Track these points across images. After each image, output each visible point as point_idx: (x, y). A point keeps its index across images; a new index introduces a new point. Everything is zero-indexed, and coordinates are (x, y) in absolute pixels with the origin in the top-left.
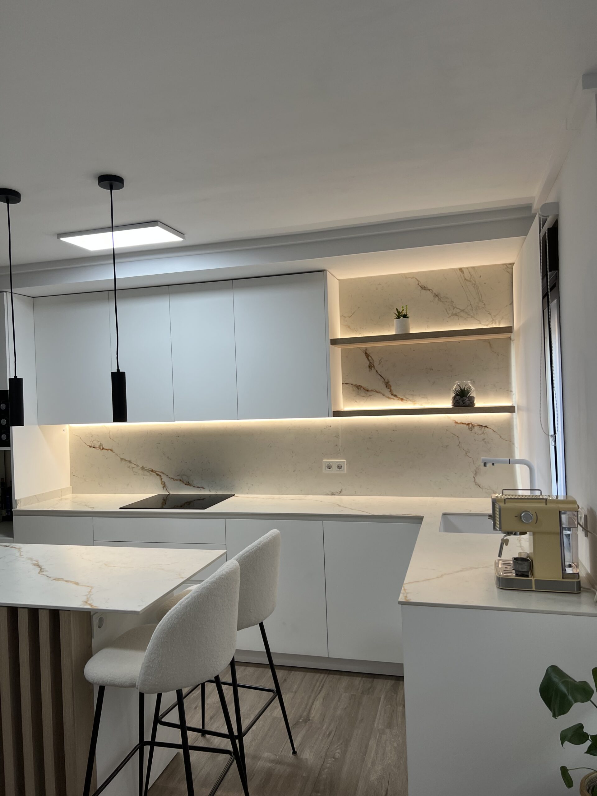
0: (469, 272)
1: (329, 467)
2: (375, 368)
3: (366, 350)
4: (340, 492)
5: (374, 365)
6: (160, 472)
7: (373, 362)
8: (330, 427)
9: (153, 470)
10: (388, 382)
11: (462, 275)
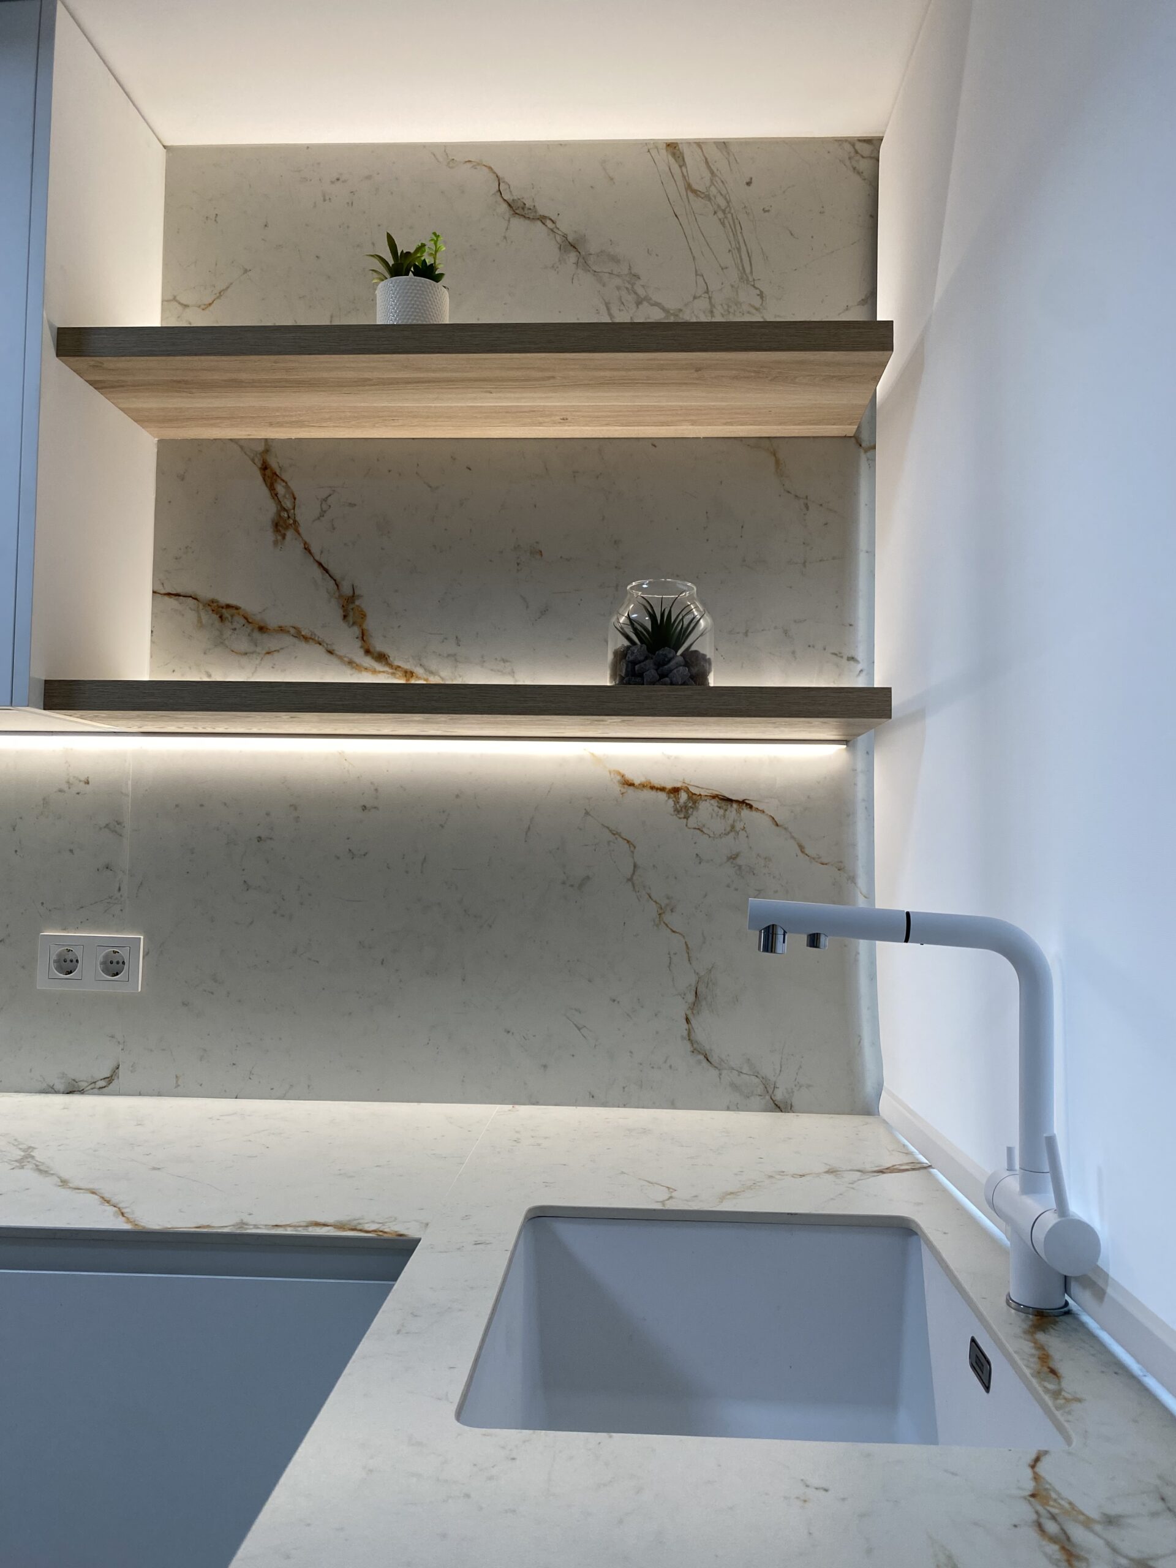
0: (707, 162)
1: (67, 965)
2: (299, 534)
3: (267, 451)
4: (110, 1080)
5: (297, 519)
7: (294, 509)
8: (87, 783)
10: (352, 598)
11: (675, 167)
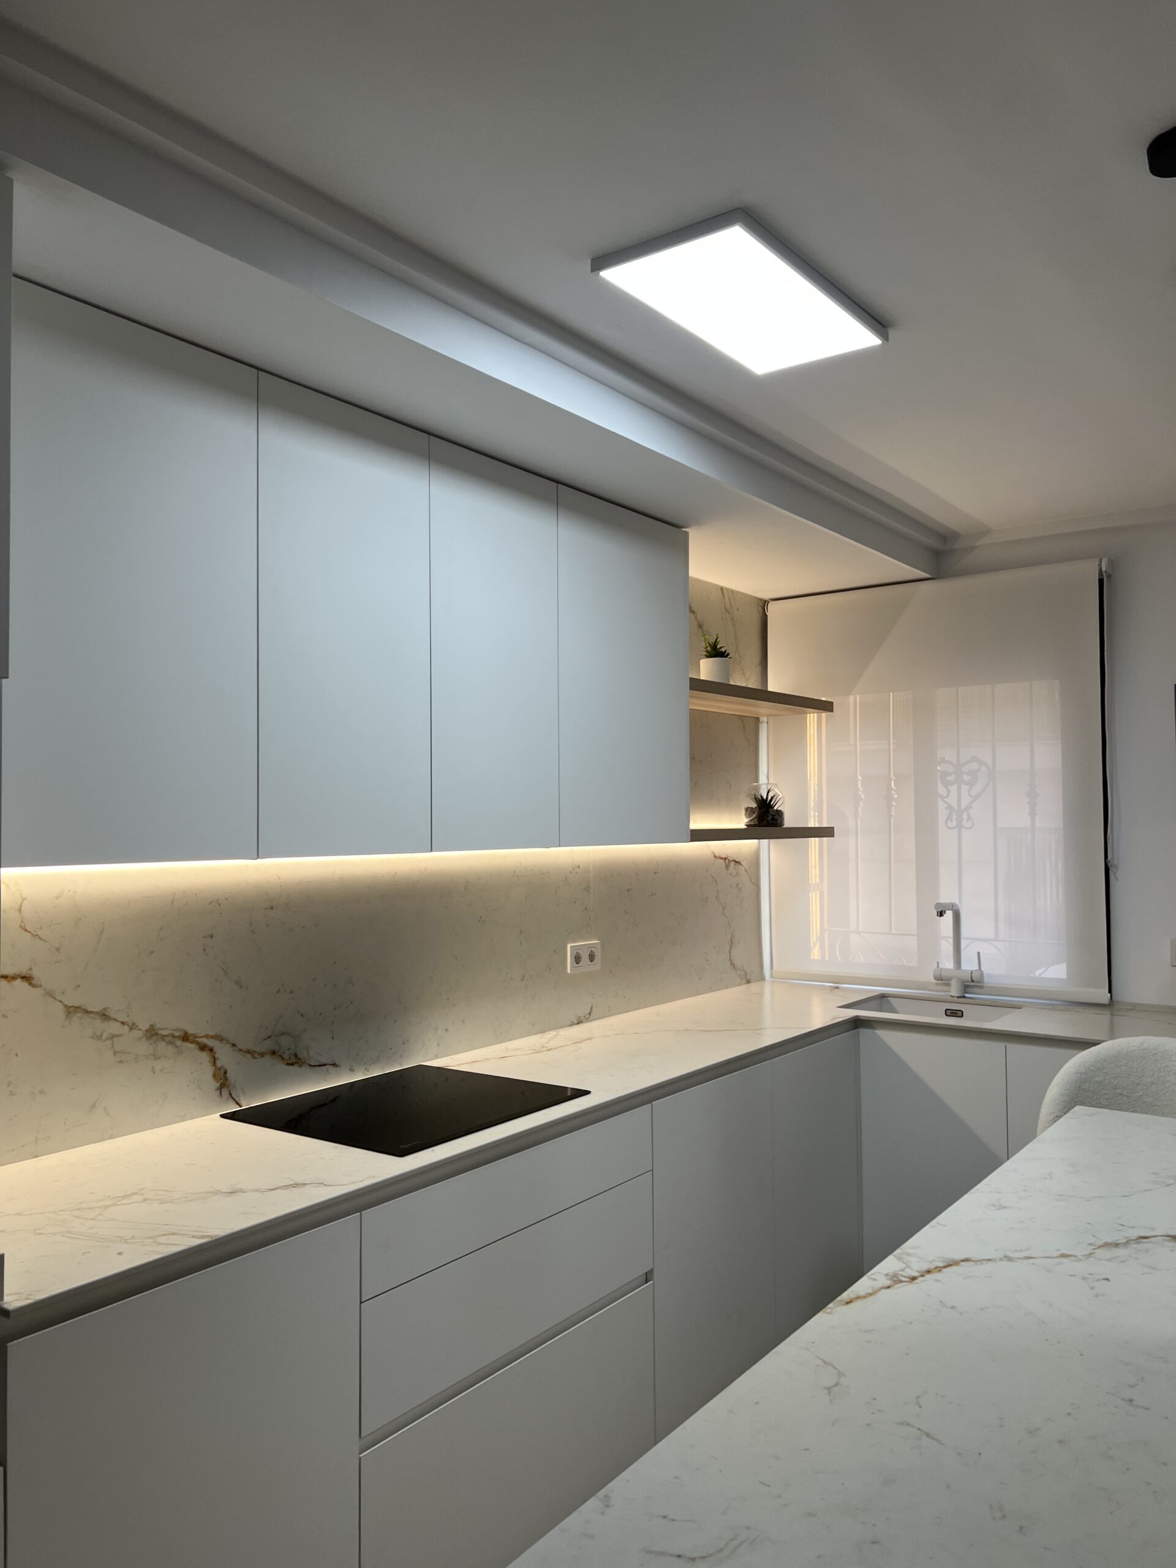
0: (729, 598)
1: (578, 959)
4: (590, 1014)
6: (212, 1037)
8: (579, 867)
9: (186, 1033)
11: (723, 598)
